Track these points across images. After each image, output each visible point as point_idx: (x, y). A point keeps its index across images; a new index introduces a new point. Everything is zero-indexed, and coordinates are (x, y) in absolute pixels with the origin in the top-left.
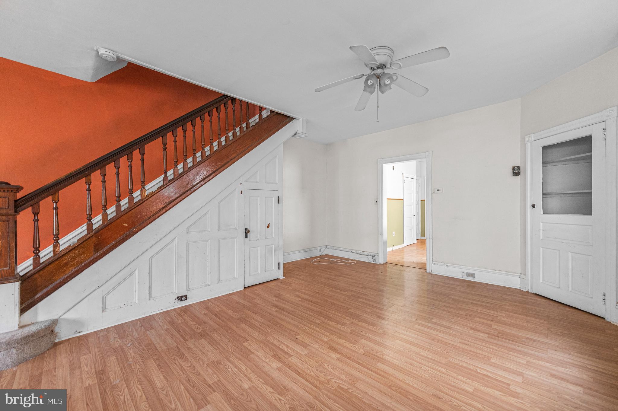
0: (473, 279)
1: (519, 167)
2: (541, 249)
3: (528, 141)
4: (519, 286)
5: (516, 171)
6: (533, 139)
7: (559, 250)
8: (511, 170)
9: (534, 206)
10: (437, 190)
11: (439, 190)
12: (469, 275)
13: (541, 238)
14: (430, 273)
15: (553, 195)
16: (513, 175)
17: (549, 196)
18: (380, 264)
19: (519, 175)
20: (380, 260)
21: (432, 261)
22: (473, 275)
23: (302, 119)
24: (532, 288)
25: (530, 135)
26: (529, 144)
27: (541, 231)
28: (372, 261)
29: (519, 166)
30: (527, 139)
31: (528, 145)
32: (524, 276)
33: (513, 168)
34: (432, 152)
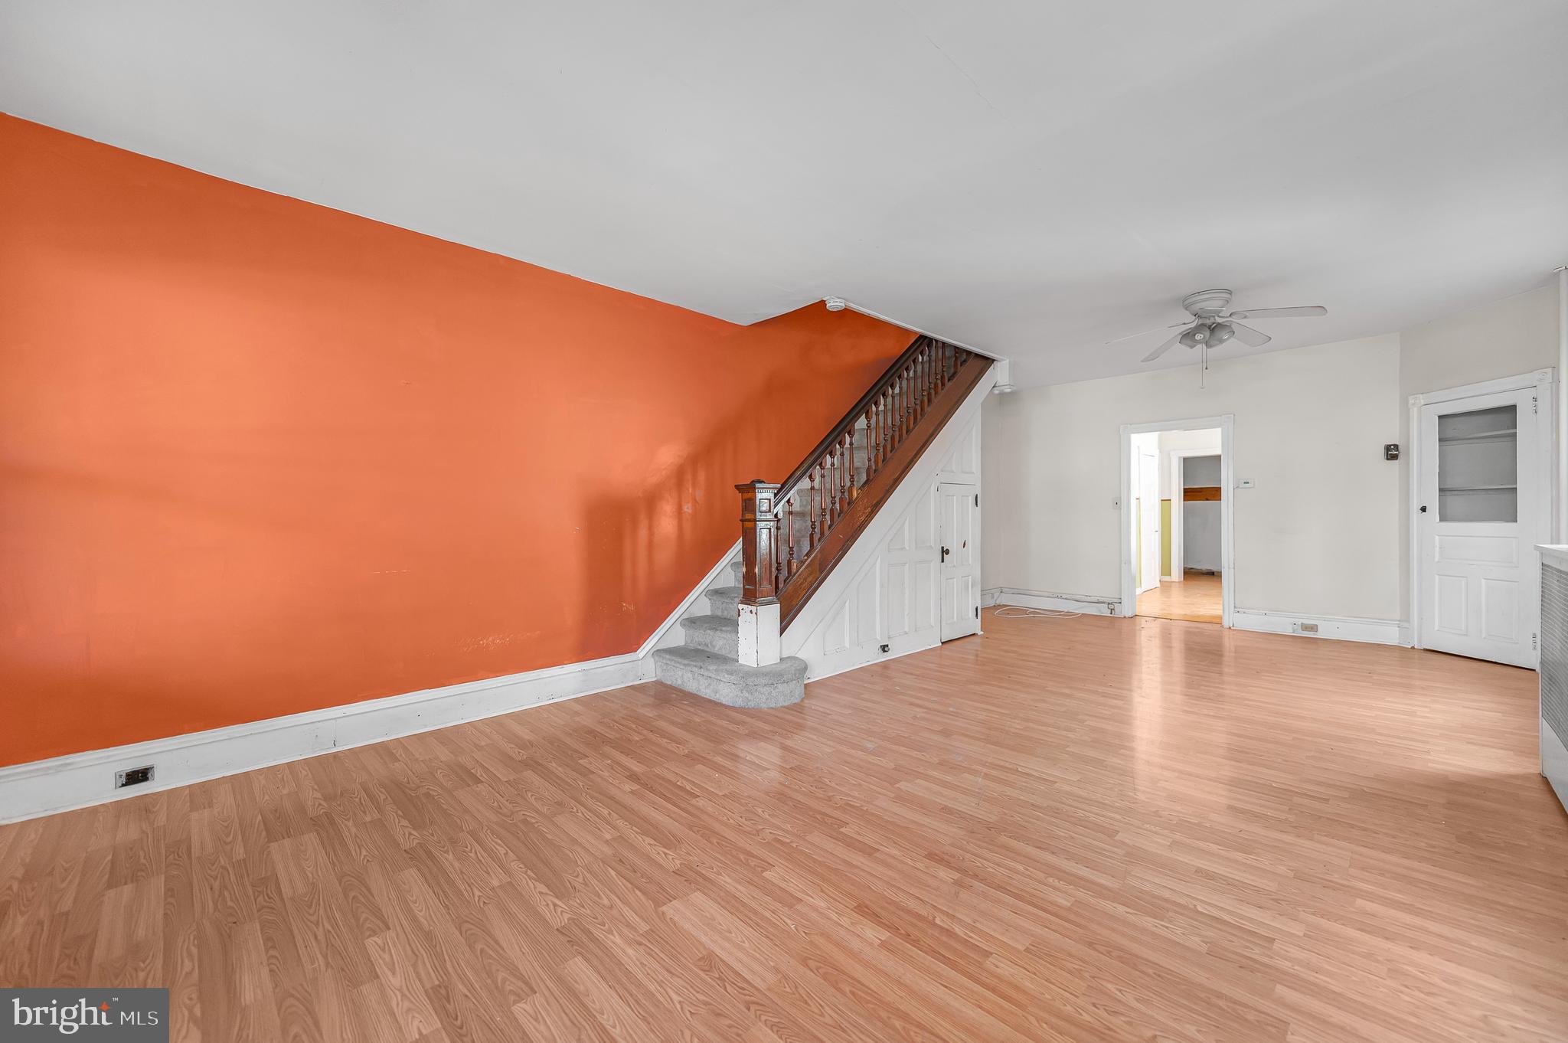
0: (1314, 634)
1: (1397, 445)
2: (1437, 577)
3: (1414, 404)
4: (1398, 641)
5: (1392, 453)
6: (1423, 402)
7: (1466, 577)
8: (1382, 451)
9: (1424, 509)
10: (1245, 483)
11: (1248, 483)
12: (1305, 627)
13: (1437, 560)
14: (1230, 628)
15: (1456, 492)
16: (1388, 459)
17: (1448, 493)
18: (1125, 617)
19: (1397, 459)
20: (1125, 610)
21: (1235, 607)
22: (1313, 628)
23: (1008, 361)
24: (1420, 641)
25: (1418, 396)
26: (1415, 409)
27: (1437, 549)
28: (1107, 613)
29: (1397, 443)
30: (1411, 401)
31: (1414, 413)
32: (1406, 625)
33: (1388, 448)
34: (1234, 415)
